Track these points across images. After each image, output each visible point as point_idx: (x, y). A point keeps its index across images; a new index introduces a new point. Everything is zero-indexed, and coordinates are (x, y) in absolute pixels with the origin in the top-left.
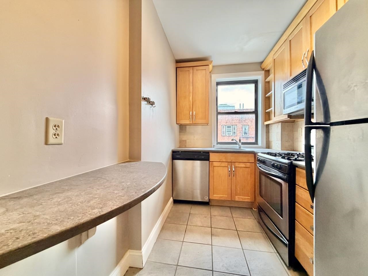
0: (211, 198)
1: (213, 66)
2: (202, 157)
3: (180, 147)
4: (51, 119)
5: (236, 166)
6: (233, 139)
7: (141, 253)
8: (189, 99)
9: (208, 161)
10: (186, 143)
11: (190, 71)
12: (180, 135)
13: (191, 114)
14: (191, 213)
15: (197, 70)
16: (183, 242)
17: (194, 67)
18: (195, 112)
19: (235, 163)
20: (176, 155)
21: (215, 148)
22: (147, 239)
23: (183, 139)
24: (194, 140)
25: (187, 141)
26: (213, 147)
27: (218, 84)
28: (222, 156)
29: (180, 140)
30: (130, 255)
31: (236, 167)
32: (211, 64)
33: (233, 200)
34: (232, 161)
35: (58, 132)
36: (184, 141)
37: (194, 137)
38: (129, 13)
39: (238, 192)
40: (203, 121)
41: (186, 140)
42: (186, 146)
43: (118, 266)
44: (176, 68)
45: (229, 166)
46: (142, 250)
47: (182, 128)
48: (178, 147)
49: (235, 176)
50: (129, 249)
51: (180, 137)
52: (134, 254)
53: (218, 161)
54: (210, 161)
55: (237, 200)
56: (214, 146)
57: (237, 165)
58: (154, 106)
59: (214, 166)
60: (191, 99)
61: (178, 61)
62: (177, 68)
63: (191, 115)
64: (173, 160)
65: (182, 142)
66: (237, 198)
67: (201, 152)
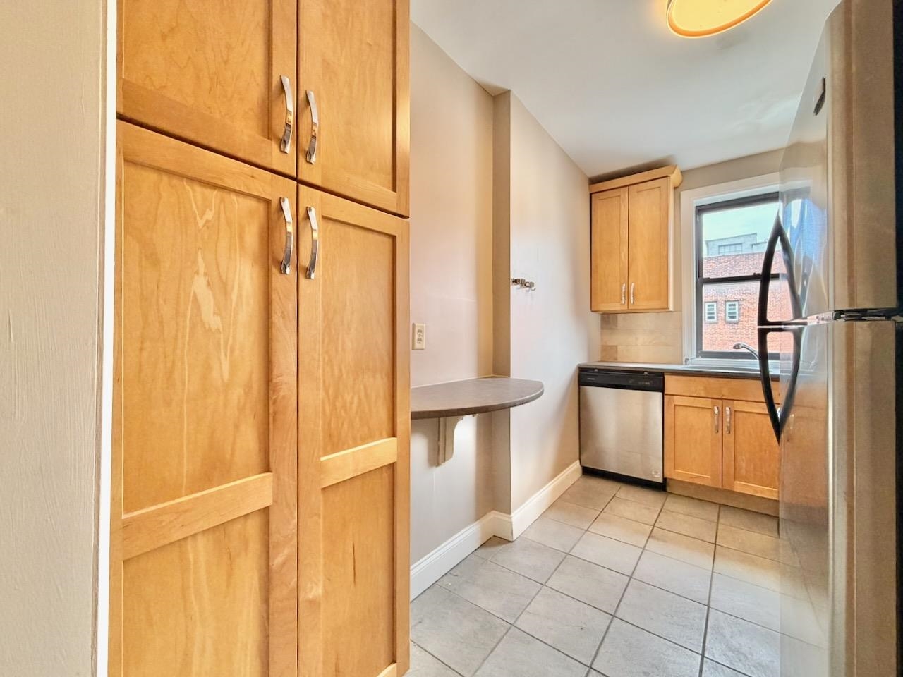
0: (667, 475)
1: (682, 172)
2: (646, 383)
3: (602, 361)
4: (416, 324)
5: (736, 409)
6: (738, 345)
7: (511, 518)
8: (620, 257)
9: (660, 394)
10: (616, 351)
11: (622, 196)
12: (602, 334)
13: (623, 290)
14: (617, 495)
15: (638, 192)
16: (587, 530)
17: (631, 187)
18: (633, 284)
19: (731, 401)
20: (587, 377)
21: (690, 365)
22: (521, 505)
23: (610, 344)
24: (637, 345)
25: (619, 347)
26: (684, 363)
27: (701, 210)
28: (699, 385)
29: (603, 346)
30: (495, 518)
31: (735, 411)
32: (673, 173)
33: (729, 488)
34: (724, 398)
35: (421, 337)
36: (611, 347)
37: (637, 339)
38: (492, 166)
39: (743, 472)
40: (655, 304)
41: (616, 346)
42: (616, 359)
43: (478, 521)
44: (591, 194)
45: (715, 408)
46: (513, 515)
47: (608, 319)
48: (599, 360)
49: (732, 432)
50: (493, 509)
51: (602, 340)
52: (499, 517)
53: (688, 394)
54: (666, 392)
55: (738, 491)
56: (686, 361)
57: (739, 406)
58: (533, 288)
59: (675, 405)
60: (625, 256)
61: (594, 181)
62: (593, 195)
63: (625, 292)
64: (581, 387)
65: (608, 350)
66: (739, 486)
67: (643, 372)
